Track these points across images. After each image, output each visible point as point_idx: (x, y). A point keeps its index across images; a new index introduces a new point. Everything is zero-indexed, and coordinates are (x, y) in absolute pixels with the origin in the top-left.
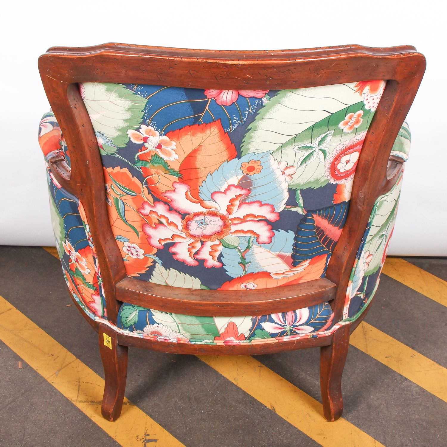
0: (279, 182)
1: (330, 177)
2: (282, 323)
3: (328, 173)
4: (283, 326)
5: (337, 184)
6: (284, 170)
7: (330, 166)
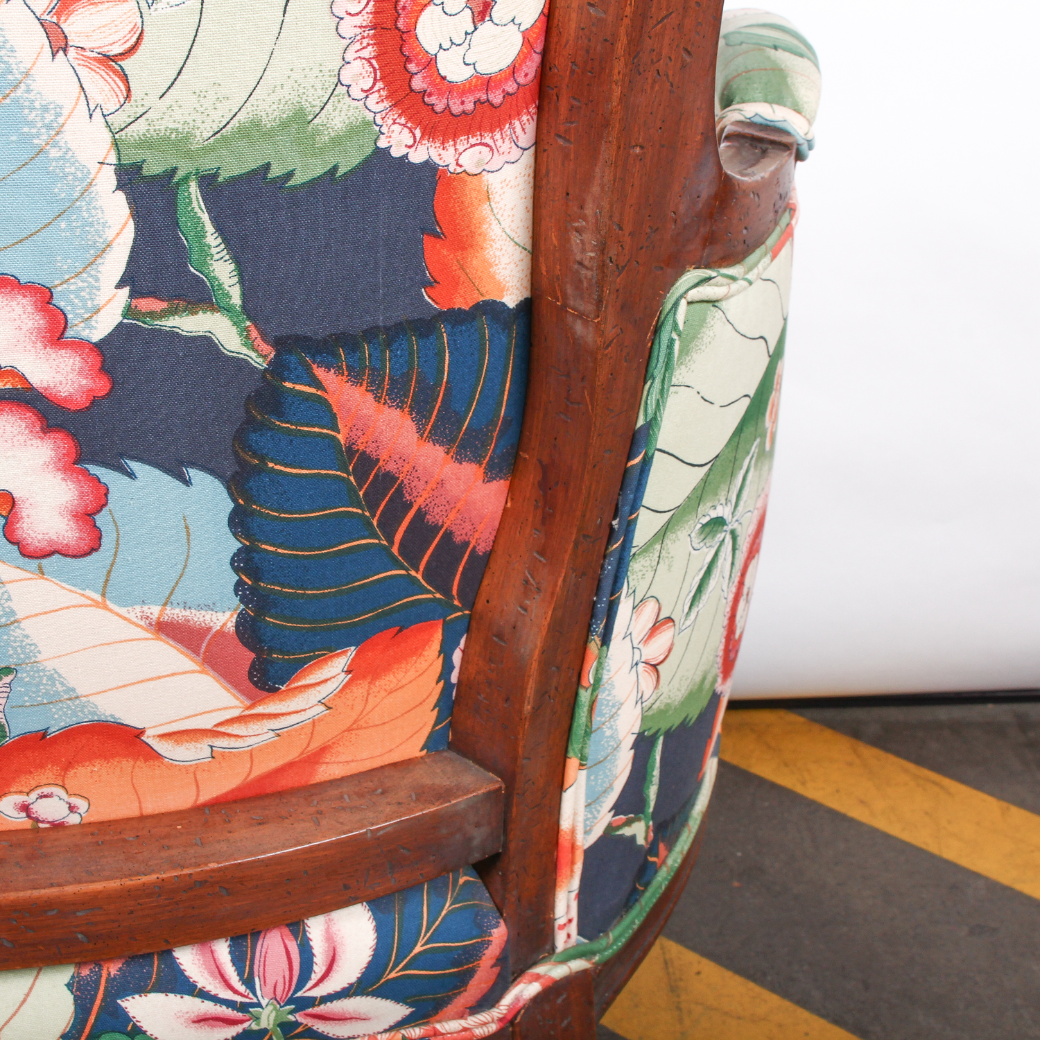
0: (45, 109)
1: (381, 107)
2: (236, 992)
3: (360, 74)
4: (243, 1008)
5: (429, 166)
6: (58, 14)
7: (365, 19)
